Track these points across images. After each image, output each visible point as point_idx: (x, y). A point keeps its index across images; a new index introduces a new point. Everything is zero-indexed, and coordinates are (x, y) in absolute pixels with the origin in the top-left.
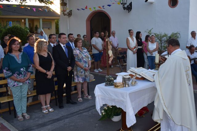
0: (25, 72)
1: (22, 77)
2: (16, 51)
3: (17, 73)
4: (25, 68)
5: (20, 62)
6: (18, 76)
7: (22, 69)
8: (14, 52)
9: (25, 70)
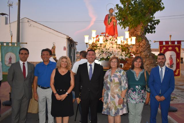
0: (139, 90)
1: (135, 94)
2: (137, 68)
3: (132, 89)
4: (140, 87)
5: (137, 80)
6: (132, 92)
7: (137, 87)
8: (135, 68)
9: (140, 88)
